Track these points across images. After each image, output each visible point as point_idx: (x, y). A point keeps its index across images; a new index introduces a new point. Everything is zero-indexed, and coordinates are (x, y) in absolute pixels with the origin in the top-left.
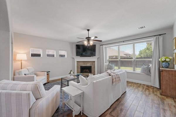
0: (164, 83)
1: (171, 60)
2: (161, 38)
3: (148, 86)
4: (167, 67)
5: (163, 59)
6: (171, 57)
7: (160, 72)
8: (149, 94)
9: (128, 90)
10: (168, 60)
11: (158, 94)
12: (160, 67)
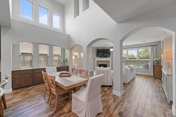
0: (156, 72)
1: (159, 60)
2: (155, 47)
3: (147, 75)
4: (158, 64)
5: (156, 60)
6: (159, 59)
7: (154, 66)
8: (148, 78)
9: (136, 77)
10: (158, 60)
11: (153, 78)
12: (154, 64)
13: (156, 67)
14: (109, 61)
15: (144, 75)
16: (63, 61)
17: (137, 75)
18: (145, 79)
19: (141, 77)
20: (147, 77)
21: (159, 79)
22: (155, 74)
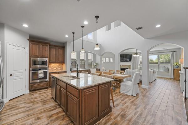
2: (175, 53)
4: (178, 68)
5: (175, 64)
7: (174, 69)
10: (178, 64)
11: (173, 80)
12: (174, 68)
13: (175, 70)
14: (130, 65)
15: (165, 78)
16: (95, 65)
17: (158, 77)
18: (166, 80)
19: (162, 79)
20: (167, 79)
21: (178, 80)
22: (175, 76)
